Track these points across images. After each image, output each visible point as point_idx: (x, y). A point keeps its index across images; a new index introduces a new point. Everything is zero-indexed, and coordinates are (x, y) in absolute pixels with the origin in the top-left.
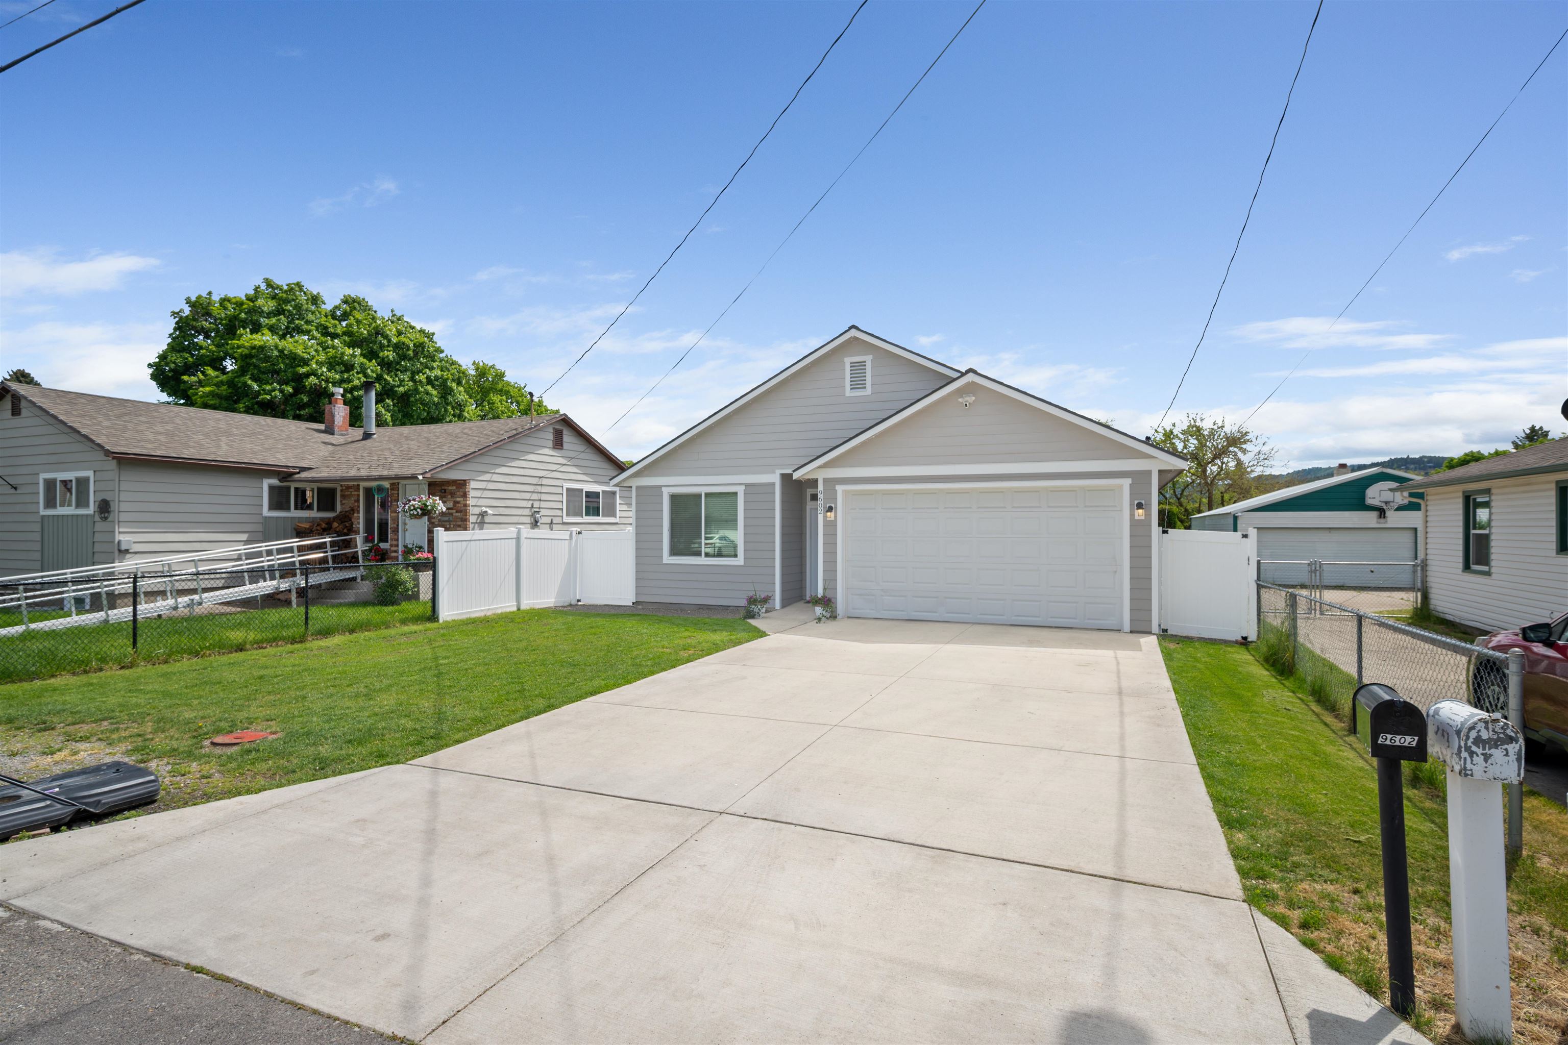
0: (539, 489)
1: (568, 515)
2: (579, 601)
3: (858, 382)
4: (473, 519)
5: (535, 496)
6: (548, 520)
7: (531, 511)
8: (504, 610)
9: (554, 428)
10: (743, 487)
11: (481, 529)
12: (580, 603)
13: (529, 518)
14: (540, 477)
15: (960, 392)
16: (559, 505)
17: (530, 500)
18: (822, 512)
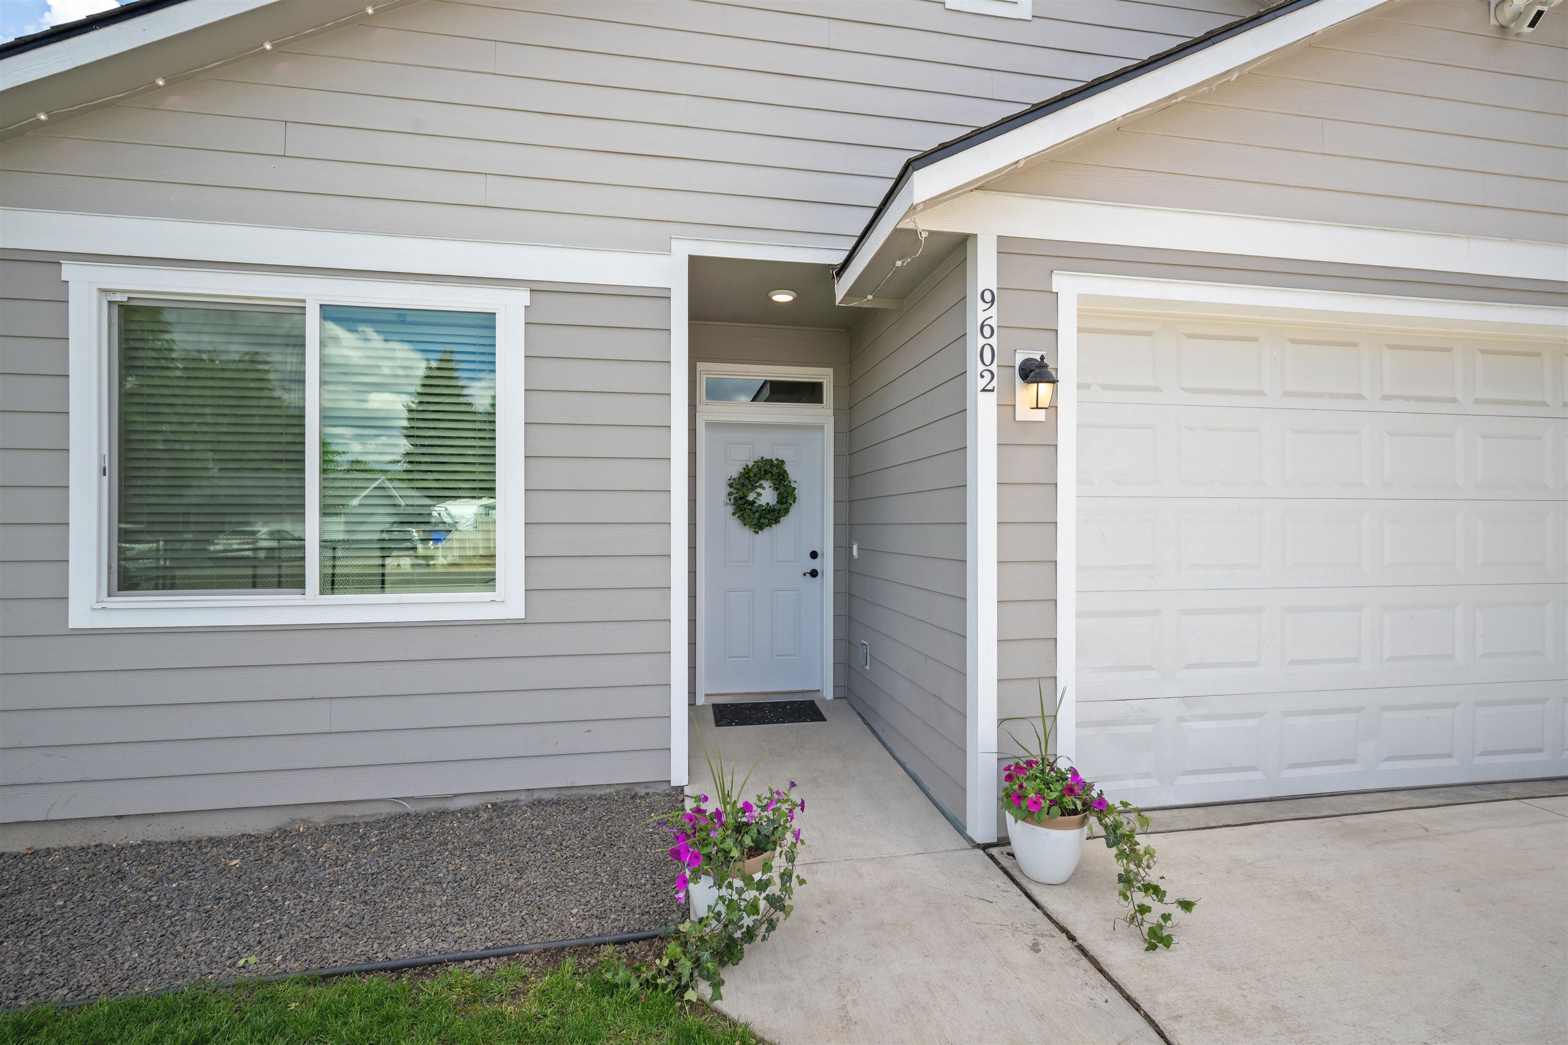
18: (994, 383)
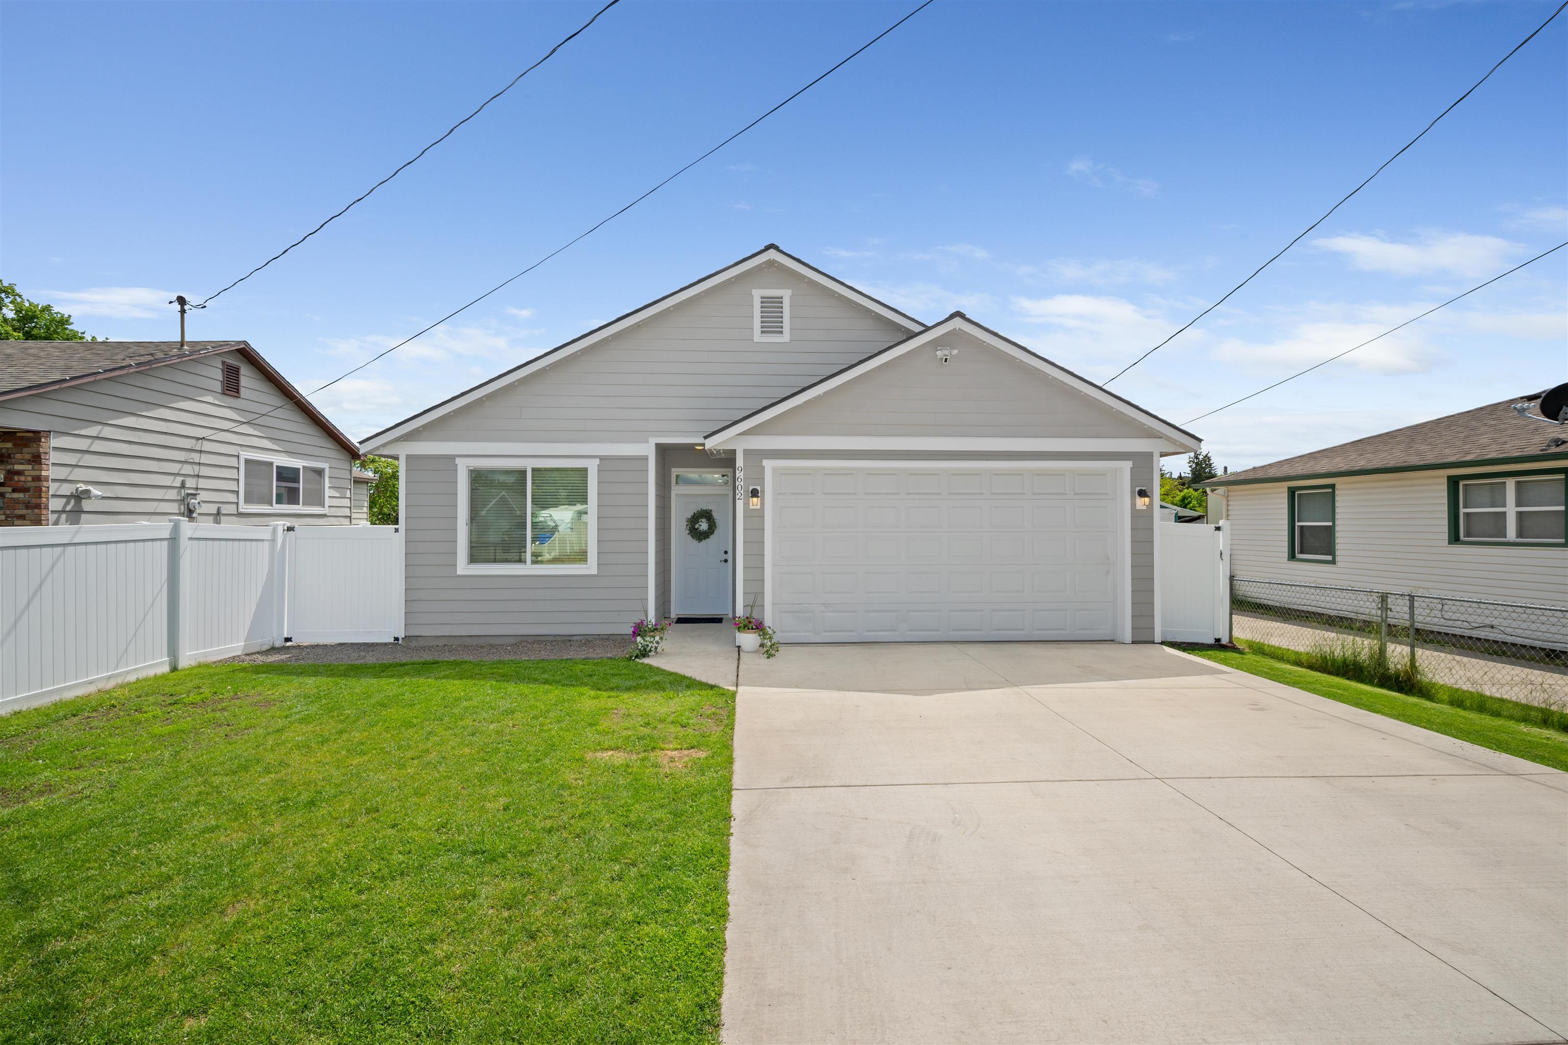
0: (196, 457)
1: (248, 500)
2: (288, 640)
3: (772, 325)
4: (55, 504)
5: (187, 469)
6: (213, 509)
7: (179, 493)
8: (142, 675)
9: (223, 363)
10: (597, 461)
11: (76, 522)
12: (289, 644)
13: (176, 505)
14: (198, 439)
15: (935, 344)
16: (232, 486)
17: (178, 474)
18: (742, 497)
